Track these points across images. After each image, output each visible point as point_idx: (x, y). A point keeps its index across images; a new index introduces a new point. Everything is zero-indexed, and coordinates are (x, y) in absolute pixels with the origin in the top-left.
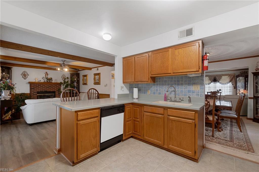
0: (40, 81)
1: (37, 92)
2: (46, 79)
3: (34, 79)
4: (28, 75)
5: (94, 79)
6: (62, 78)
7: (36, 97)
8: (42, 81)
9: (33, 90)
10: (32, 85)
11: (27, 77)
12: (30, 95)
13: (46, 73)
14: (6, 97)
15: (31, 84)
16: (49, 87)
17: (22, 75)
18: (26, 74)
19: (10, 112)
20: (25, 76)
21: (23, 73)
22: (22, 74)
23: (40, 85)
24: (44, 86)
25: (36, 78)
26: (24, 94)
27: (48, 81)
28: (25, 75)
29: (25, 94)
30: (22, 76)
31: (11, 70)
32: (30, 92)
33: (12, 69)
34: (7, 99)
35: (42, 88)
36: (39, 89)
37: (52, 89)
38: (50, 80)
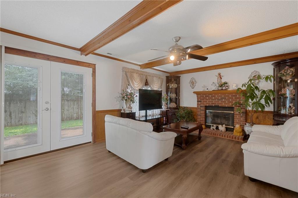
0: (207, 89)
1: (205, 106)
4: (196, 82)
8: (211, 89)
9: (200, 104)
10: (199, 96)
11: (195, 85)
12: (197, 110)
13: (219, 74)
16: (221, 98)
18: (194, 81)
20: (193, 85)
21: (191, 80)
22: (190, 82)
24: (213, 97)
27: (220, 88)
28: (193, 83)
30: (190, 85)
31: (180, 80)
32: (197, 106)
35: (211, 101)
36: (207, 103)
37: (227, 103)
38: (224, 87)
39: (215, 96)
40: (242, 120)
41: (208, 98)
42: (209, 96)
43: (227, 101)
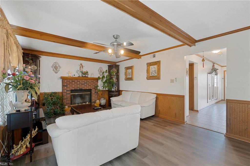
0: (74, 75)
1: (71, 90)
2: (81, 73)
3: (67, 73)
4: (60, 67)
5: (148, 71)
6: (99, 71)
7: (69, 97)
8: (77, 76)
9: (65, 88)
10: (65, 81)
11: (59, 70)
12: (62, 94)
13: (81, 64)
14: (21, 105)
15: (64, 79)
16: (84, 83)
17: (53, 68)
18: (57, 66)
19: (28, 137)
20: (56, 69)
21: (54, 64)
22: (52, 66)
23: (74, 81)
24: (78, 82)
25: (69, 72)
26: (55, 93)
27: (84, 76)
28: (56, 68)
29: (57, 92)
31: (40, 61)
32: (62, 91)
33: (41, 59)
34: (23, 110)
35: (76, 85)
36: (73, 87)
37: (87, 86)
38: (86, 75)
39: (80, 81)
40: (96, 97)
41: (74, 83)
42: (75, 81)
43: (87, 85)
